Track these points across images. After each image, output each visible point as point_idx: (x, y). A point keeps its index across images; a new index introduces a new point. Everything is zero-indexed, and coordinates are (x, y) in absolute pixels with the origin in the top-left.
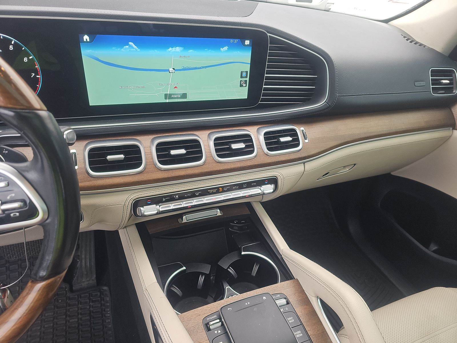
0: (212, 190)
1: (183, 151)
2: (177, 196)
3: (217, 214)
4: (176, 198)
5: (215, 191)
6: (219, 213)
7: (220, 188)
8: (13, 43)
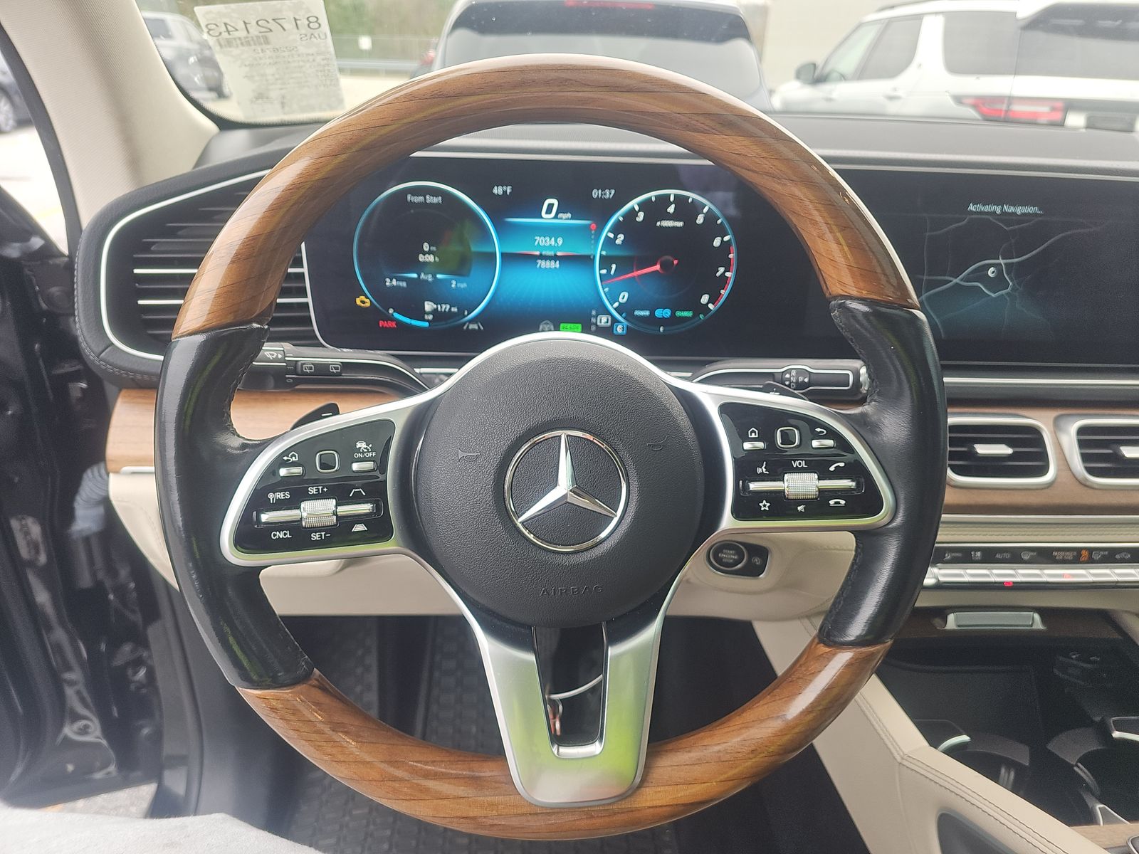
0: (1063, 553)
1: (1004, 450)
2: (979, 554)
3: (1032, 625)
4: (975, 556)
5: (1070, 556)
6: (1037, 623)
7: (1083, 552)
8: (705, 210)
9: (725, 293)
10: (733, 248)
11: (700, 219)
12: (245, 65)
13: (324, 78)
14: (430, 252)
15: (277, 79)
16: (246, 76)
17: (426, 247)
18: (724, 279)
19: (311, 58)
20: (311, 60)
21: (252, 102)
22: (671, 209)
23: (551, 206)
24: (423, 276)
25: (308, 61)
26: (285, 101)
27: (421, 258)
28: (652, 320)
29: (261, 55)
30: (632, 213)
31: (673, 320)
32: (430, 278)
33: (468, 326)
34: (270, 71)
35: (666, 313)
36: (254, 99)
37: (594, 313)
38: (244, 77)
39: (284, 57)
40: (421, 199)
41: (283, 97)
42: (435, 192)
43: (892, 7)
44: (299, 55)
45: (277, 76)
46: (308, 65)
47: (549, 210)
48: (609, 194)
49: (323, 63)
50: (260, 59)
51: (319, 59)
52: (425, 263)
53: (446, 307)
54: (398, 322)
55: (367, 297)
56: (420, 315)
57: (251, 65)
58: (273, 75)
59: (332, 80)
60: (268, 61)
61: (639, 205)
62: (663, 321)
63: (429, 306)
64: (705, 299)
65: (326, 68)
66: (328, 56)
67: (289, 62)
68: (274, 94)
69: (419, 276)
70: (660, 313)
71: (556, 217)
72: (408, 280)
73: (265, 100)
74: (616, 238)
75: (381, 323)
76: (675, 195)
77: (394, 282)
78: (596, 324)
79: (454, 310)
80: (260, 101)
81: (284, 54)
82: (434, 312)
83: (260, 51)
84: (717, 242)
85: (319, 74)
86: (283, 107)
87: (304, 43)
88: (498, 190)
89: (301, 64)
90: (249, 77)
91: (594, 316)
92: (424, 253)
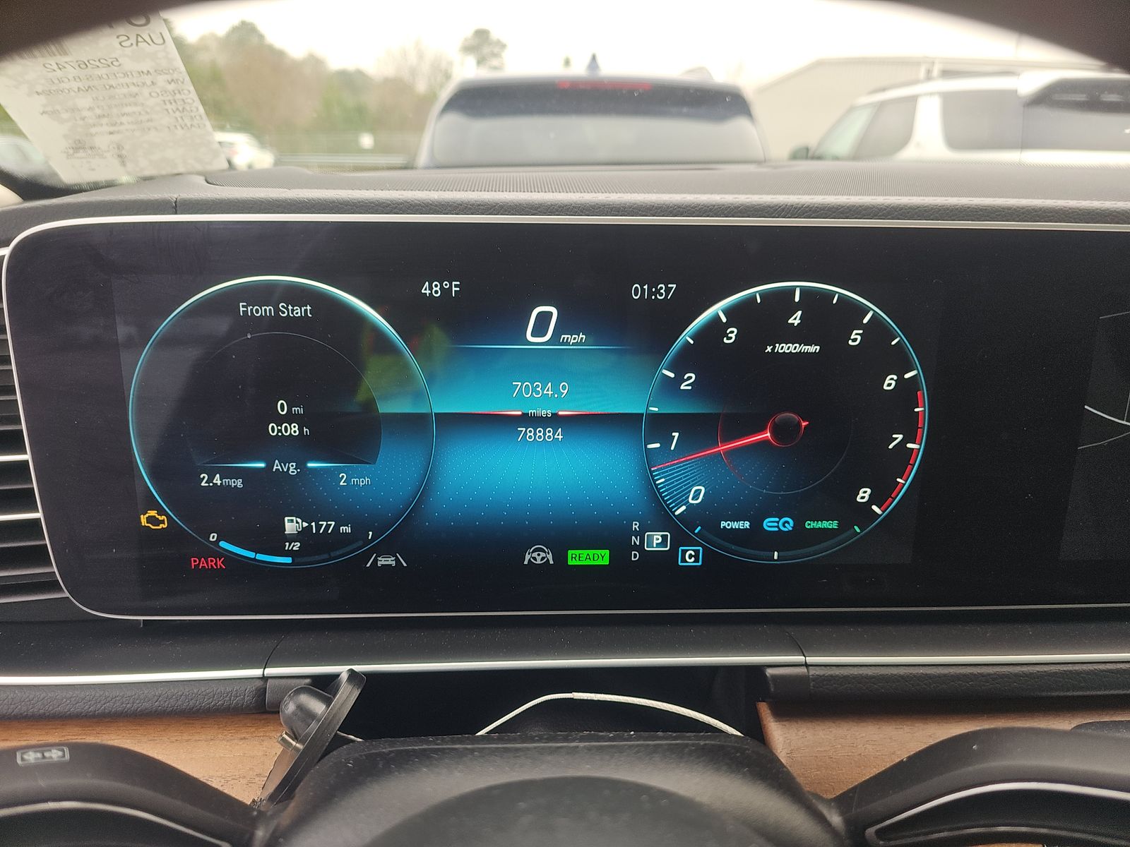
8: (866, 319)
9: (904, 483)
10: (924, 394)
11: (856, 337)
12: (38, 93)
13: (178, 114)
14: (290, 418)
15: (99, 117)
16: (44, 113)
17: (282, 407)
18: (903, 455)
19: (148, 79)
20: (149, 83)
21: (69, 156)
22: (795, 320)
23: (544, 319)
24: (277, 466)
25: (144, 84)
26: (124, 152)
27: (273, 429)
28: (756, 537)
29: (59, 73)
30: (715, 327)
31: (799, 537)
32: (292, 469)
33: (376, 561)
34: (84, 102)
35: (787, 524)
36: (71, 151)
37: (636, 526)
38: (42, 114)
39: (100, 78)
40: (268, 309)
41: (119, 147)
42: (297, 295)
43: (884, 90)
44: (126, 75)
45: (98, 112)
46: (146, 91)
47: (540, 329)
48: (666, 291)
49: (171, 87)
50: (60, 81)
51: (161, 80)
52: (281, 439)
53: (327, 525)
54: (230, 558)
55: (161, 511)
56: (276, 542)
57: (48, 93)
58: (90, 109)
59: (192, 118)
60: (75, 85)
61: (726, 312)
62: (779, 539)
63: (292, 526)
64: (864, 495)
65: (178, 96)
66: (175, 76)
67: (111, 86)
68: (102, 141)
69: (270, 465)
70: (769, 524)
71: (555, 339)
72: (245, 474)
73: (89, 152)
74: (679, 379)
75: (194, 562)
76: (803, 290)
77: (217, 480)
78: (640, 548)
79: (345, 529)
80: (81, 154)
81: (98, 72)
82: (302, 535)
83: (55, 67)
84: (890, 382)
85: (168, 106)
86: (123, 164)
87: (128, 50)
88: (431, 289)
89: (134, 89)
90: (53, 114)
91: (636, 534)
92: (280, 420)
